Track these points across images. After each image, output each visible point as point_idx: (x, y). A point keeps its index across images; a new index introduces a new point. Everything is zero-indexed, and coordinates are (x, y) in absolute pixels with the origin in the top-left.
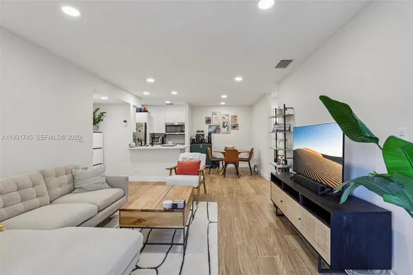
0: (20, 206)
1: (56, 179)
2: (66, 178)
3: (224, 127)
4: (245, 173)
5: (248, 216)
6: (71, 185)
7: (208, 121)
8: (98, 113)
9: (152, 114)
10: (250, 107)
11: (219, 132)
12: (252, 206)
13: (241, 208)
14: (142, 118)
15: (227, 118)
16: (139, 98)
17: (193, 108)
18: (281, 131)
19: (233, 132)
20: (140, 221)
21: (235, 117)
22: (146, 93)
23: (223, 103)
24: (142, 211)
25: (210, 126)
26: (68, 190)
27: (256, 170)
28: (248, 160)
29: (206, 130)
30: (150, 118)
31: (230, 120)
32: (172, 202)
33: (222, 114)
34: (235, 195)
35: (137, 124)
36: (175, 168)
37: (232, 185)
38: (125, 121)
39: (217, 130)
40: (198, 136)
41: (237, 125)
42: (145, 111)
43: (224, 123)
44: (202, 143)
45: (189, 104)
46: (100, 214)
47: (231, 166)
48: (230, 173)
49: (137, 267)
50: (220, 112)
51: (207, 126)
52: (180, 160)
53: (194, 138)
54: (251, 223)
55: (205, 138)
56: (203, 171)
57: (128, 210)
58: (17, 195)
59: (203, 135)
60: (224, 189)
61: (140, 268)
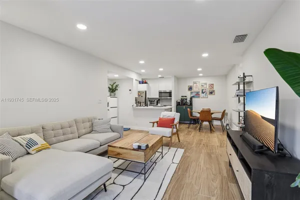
0: (62, 137)
1: (82, 124)
2: (88, 124)
3: (203, 93)
4: (218, 129)
5: (204, 163)
6: (91, 128)
7: (190, 88)
8: (114, 86)
9: (150, 85)
10: (226, 76)
11: (199, 97)
12: (212, 155)
13: (202, 156)
14: (143, 87)
15: (205, 86)
16: (140, 74)
17: (178, 79)
18: (241, 96)
19: (210, 96)
20: (119, 154)
21: (212, 85)
22: (143, 71)
23: (201, 75)
24: (120, 148)
25: (192, 93)
26: (89, 131)
27: (228, 128)
28: (220, 120)
29: (188, 95)
30: (149, 87)
31: (208, 87)
32: (138, 144)
33: (201, 83)
34: (202, 145)
35: (139, 92)
36: (157, 122)
37: (203, 138)
38: (130, 90)
39: (197, 95)
40: (182, 100)
41: (214, 91)
42: (146, 83)
43: (203, 90)
44: (185, 105)
45: (175, 77)
46: (101, 147)
47: (206, 123)
48: (205, 129)
49: (114, 183)
50: (199, 82)
51: (190, 92)
52: (161, 117)
53: (179, 101)
54: (205, 168)
55: (188, 101)
56: (176, 125)
57: (113, 147)
58: (61, 131)
59: (186, 99)
60: (195, 141)
61: (115, 184)
